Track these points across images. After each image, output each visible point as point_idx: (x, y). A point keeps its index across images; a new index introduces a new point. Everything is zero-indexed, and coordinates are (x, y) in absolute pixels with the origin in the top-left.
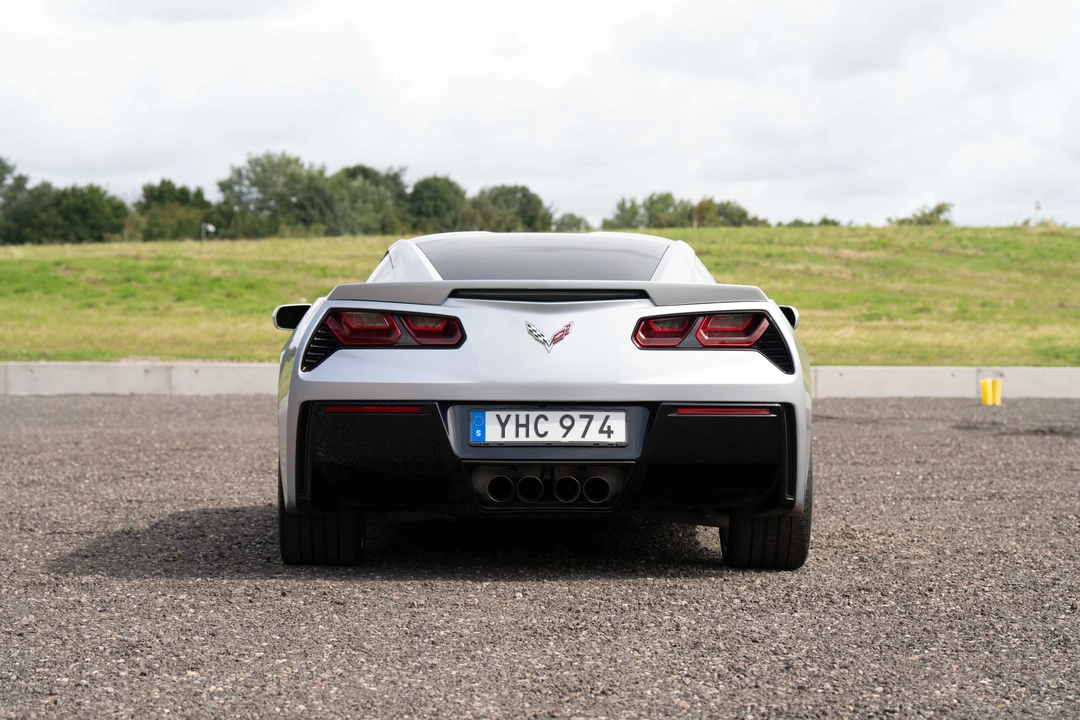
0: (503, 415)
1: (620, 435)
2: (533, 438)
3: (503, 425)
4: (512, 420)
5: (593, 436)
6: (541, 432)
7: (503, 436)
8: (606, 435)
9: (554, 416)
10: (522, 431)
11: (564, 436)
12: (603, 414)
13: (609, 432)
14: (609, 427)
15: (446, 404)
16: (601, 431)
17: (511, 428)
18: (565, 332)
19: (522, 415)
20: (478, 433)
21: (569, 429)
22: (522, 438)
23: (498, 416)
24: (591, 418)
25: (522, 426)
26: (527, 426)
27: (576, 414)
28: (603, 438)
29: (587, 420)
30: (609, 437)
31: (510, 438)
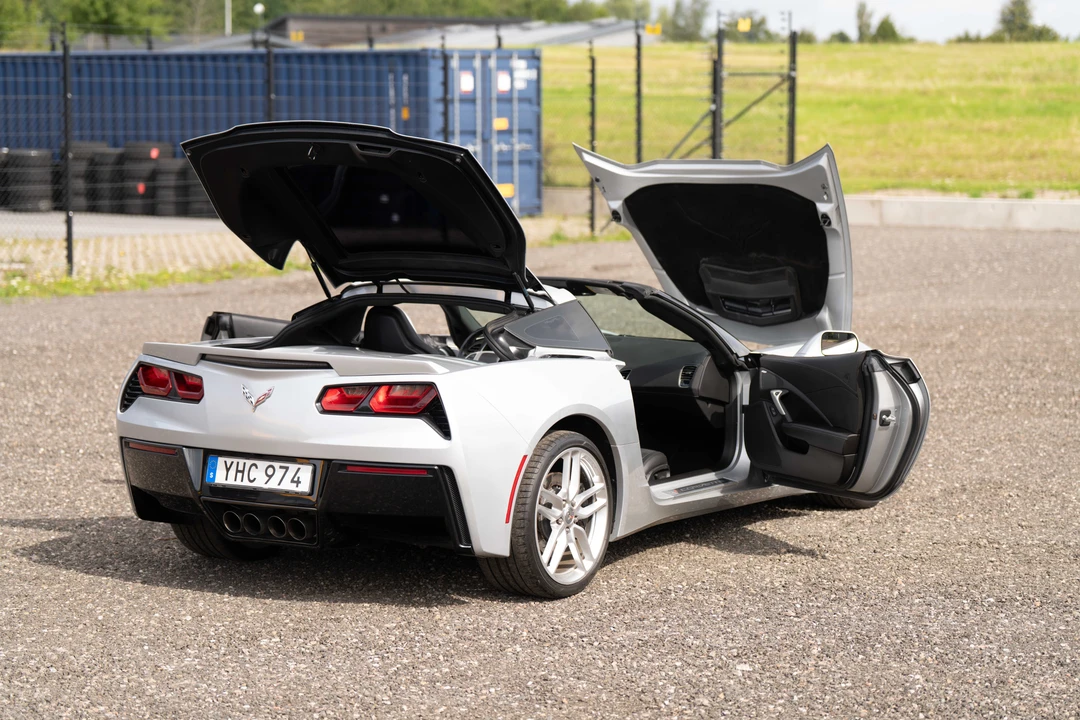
0: (229, 460)
1: (305, 487)
2: (246, 483)
3: (228, 470)
4: (234, 465)
5: (287, 486)
6: (252, 479)
7: (226, 479)
8: (295, 485)
9: (262, 464)
10: (240, 475)
11: (266, 483)
12: (296, 466)
13: (298, 482)
14: (299, 478)
16: (292, 481)
17: (232, 472)
18: (267, 396)
19: (242, 461)
20: (212, 475)
21: (270, 477)
22: (238, 483)
23: (225, 463)
24: (287, 468)
25: (240, 471)
26: (243, 472)
27: (277, 465)
28: (292, 487)
29: (284, 470)
30: (297, 486)
31: (231, 481)
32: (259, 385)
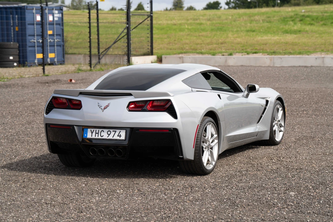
0: (92, 130)
1: (123, 137)
2: (100, 137)
3: (92, 133)
4: (95, 131)
5: (116, 137)
6: (102, 136)
7: (92, 136)
8: (119, 137)
9: (106, 131)
10: (97, 135)
11: (108, 137)
12: (119, 131)
14: (120, 135)
16: (118, 136)
17: (94, 134)
18: (107, 106)
19: (97, 130)
20: (86, 135)
21: (109, 135)
22: (97, 137)
24: (116, 132)
25: (97, 133)
26: (98, 133)
27: (111, 130)
28: (118, 138)
29: (115, 132)
30: (120, 137)
31: (94, 137)
32: (104, 102)
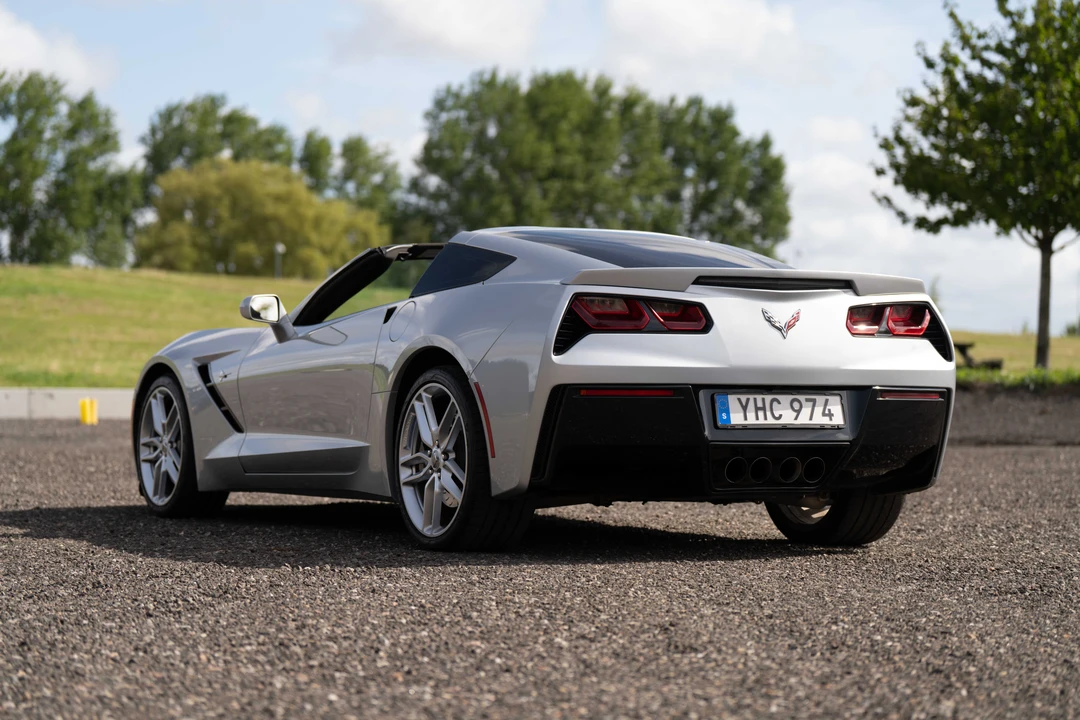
0: (744, 398)
1: (838, 419)
2: (771, 421)
3: (745, 408)
5: (819, 420)
6: (777, 415)
7: (745, 418)
8: (828, 418)
9: (785, 399)
10: (761, 413)
11: (796, 419)
12: (823, 399)
13: (830, 415)
14: (829, 410)
15: (698, 387)
17: (751, 411)
18: (796, 319)
19: (759, 398)
20: (724, 416)
21: (798, 412)
22: (761, 421)
23: (739, 400)
24: (814, 401)
25: (760, 409)
26: (764, 409)
27: (802, 398)
28: (827, 421)
29: (811, 404)
30: (831, 419)
31: (751, 420)
